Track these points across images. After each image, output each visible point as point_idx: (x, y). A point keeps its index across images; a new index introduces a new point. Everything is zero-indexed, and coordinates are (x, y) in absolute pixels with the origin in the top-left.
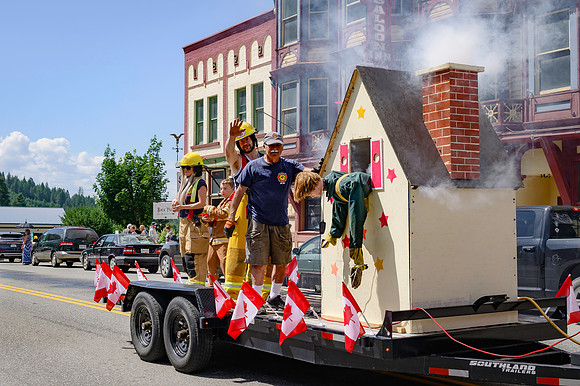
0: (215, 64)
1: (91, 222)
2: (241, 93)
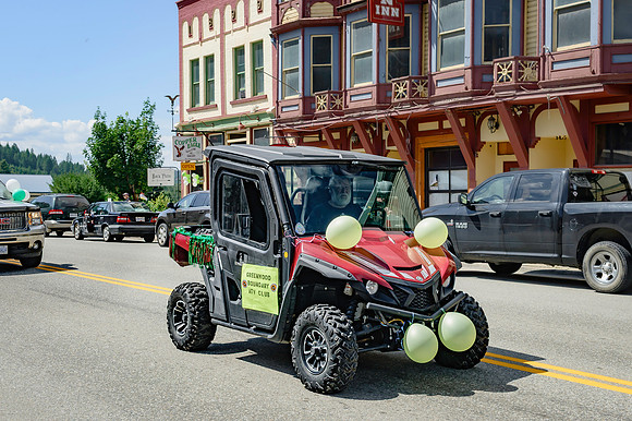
0: (211, 20)
1: (82, 190)
2: (239, 51)
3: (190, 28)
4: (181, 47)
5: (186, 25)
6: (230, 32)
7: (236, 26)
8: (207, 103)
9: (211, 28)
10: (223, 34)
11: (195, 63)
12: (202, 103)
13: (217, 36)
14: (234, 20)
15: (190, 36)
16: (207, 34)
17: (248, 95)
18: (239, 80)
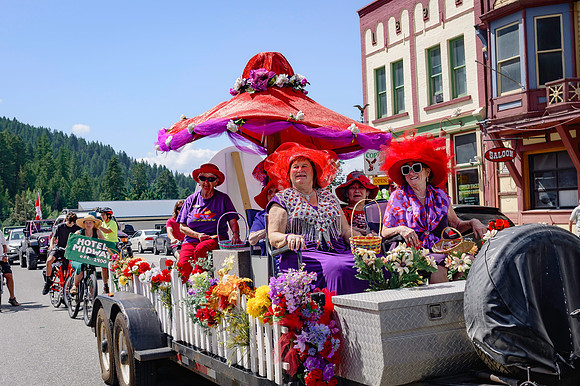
0: (398, 23)
2: (433, 53)
3: (374, 36)
4: (364, 57)
5: (369, 33)
6: (421, 32)
7: (428, 24)
8: (396, 112)
9: (399, 31)
10: (413, 36)
11: (380, 72)
12: (390, 113)
13: (406, 39)
14: (426, 18)
15: (374, 43)
16: (393, 38)
17: (447, 98)
18: (434, 82)
